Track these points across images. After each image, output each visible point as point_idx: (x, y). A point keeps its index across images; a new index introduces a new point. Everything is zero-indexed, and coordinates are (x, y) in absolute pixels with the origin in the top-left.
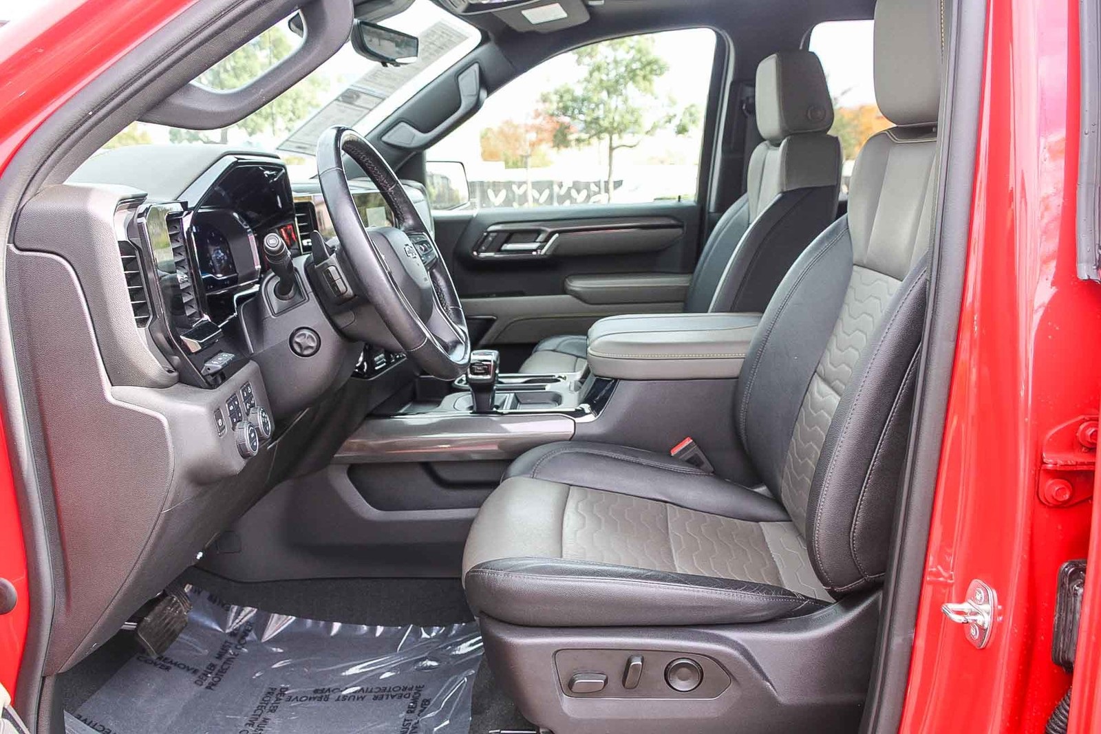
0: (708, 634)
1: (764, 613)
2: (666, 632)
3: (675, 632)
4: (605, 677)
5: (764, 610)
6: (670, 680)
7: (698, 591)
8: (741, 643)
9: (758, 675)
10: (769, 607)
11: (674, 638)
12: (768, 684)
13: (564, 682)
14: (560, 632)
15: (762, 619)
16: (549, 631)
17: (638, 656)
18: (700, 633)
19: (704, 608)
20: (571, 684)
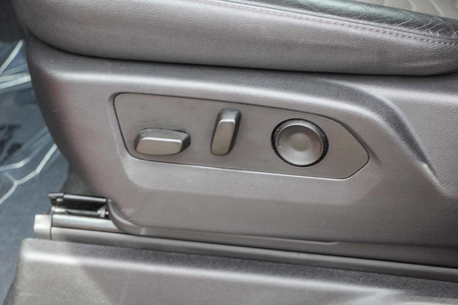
0: (340, 87)
1: (436, 63)
2: (279, 79)
3: (291, 80)
4: (184, 136)
5: (433, 57)
6: (280, 148)
7: (328, 22)
8: (389, 103)
9: (409, 152)
10: (441, 54)
11: (287, 88)
12: (425, 166)
13: (130, 138)
14: (123, 66)
15: (430, 72)
16: (109, 64)
17: (232, 110)
18: (329, 85)
19: (336, 48)
20: (137, 142)
